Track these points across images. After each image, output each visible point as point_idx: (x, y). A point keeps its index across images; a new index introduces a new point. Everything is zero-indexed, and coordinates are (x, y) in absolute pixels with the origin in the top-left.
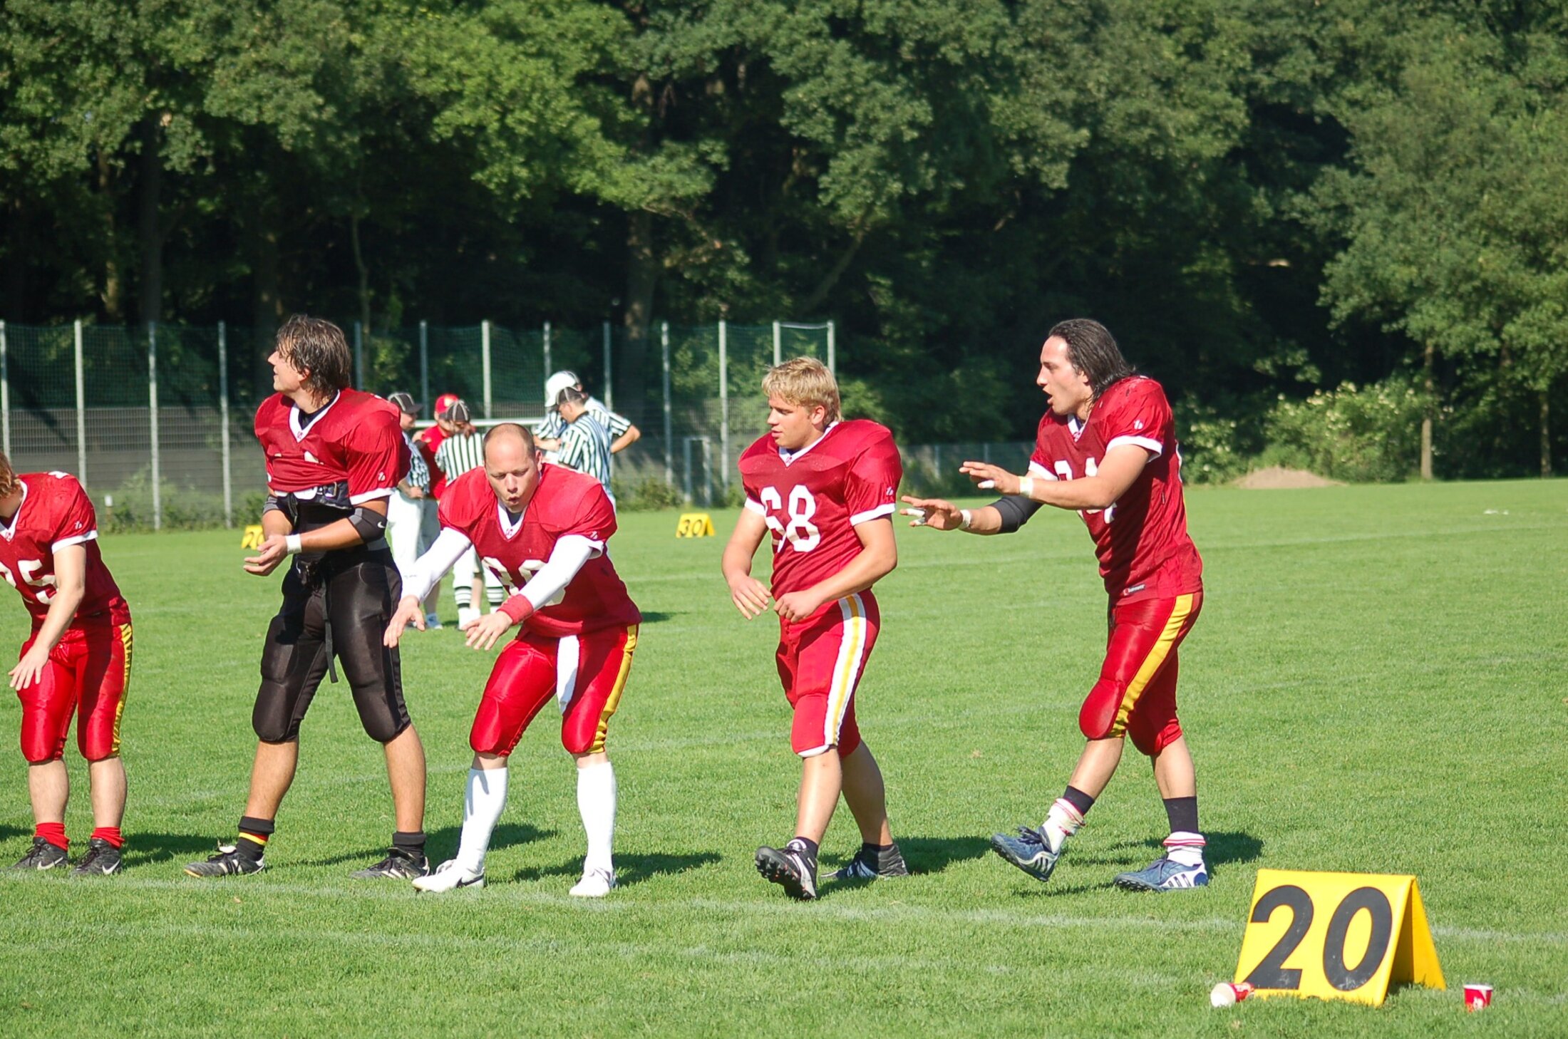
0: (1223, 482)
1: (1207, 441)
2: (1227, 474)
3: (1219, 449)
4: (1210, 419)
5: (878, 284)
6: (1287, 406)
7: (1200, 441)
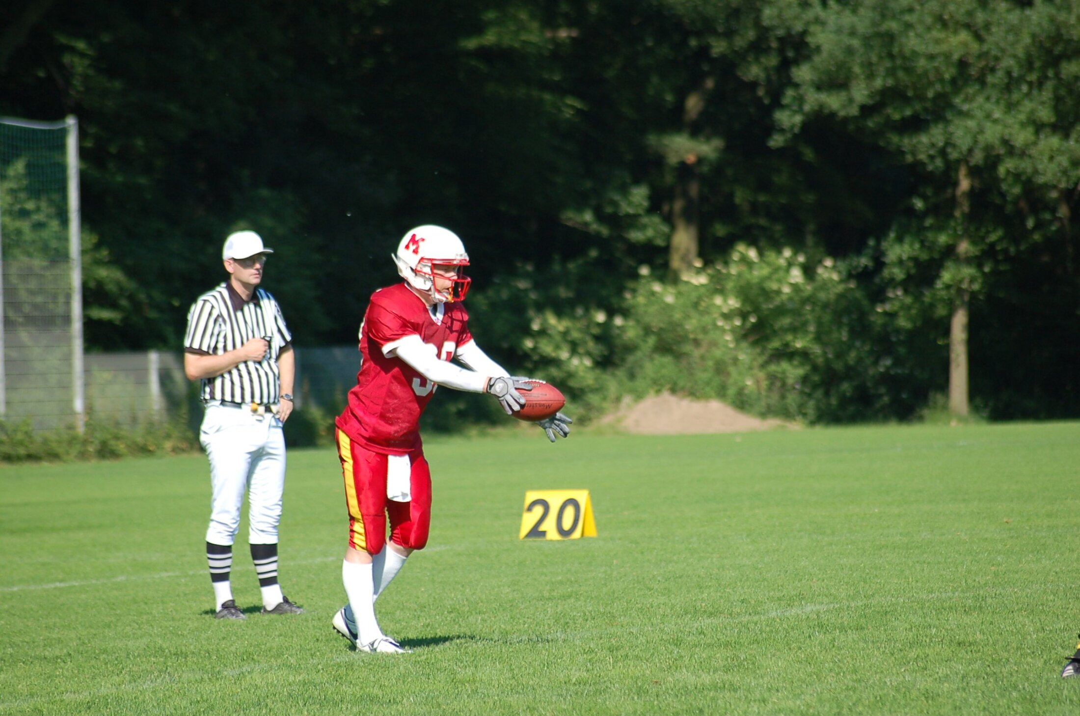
0: (582, 421)
1: (557, 347)
2: (589, 407)
3: (575, 362)
4: (561, 309)
5: (73, 50)
6: (657, 287)
7: (547, 348)
